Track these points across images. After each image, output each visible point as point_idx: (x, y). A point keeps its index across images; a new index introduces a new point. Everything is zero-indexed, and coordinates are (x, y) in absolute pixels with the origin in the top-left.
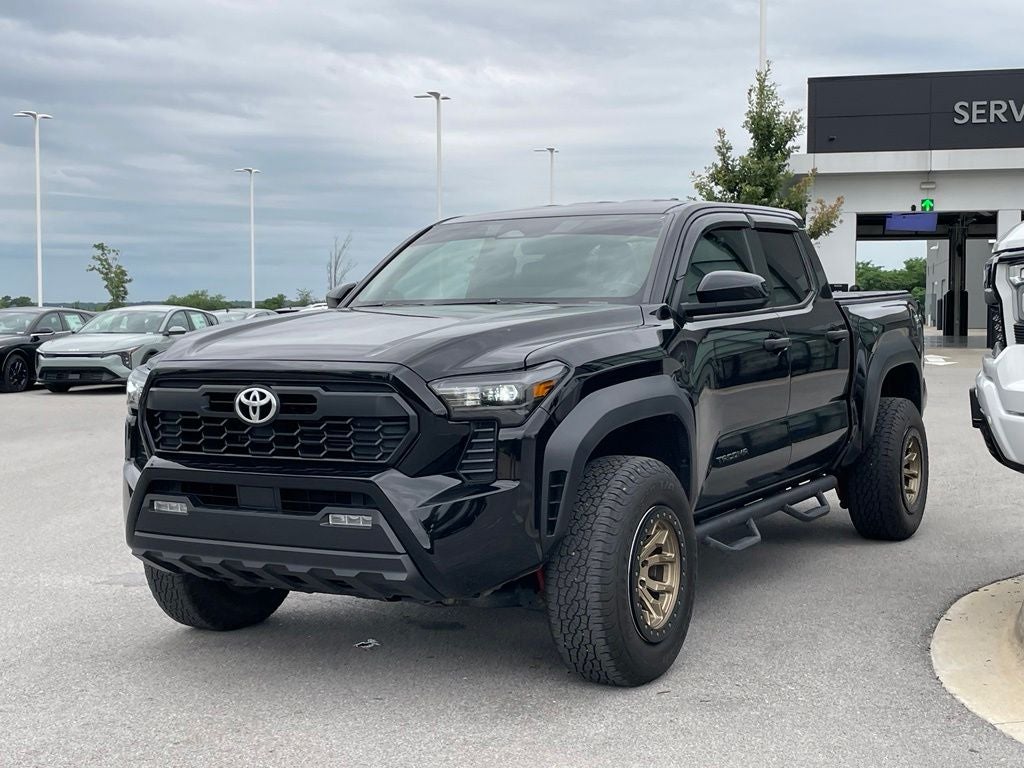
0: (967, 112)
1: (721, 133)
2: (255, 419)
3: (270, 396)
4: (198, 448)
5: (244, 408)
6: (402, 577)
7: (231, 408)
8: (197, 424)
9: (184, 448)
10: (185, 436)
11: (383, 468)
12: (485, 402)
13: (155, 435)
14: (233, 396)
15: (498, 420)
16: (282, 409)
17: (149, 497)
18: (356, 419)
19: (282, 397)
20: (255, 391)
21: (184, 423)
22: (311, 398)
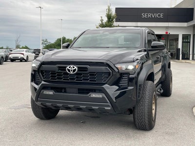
0: (144, 16)
1: (101, 17)
2: (72, 73)
3: (75, 67)
4: (55, 79)
5: (69, 70)
6: (109, 108)
7: (65, 70)
8: (55, 74)
9: (51, 79)
10: (51, 76)
11: (104, 84)
12: (127, 69)
13: (43, 76)
14: (66, 67)
15: (129, 73)
16: (78, 70)
17: (43, 90)
18: (97, 73)
19: (78, 68)
20: (72, 66)
21: (51, 73)
22: (86, 68)
